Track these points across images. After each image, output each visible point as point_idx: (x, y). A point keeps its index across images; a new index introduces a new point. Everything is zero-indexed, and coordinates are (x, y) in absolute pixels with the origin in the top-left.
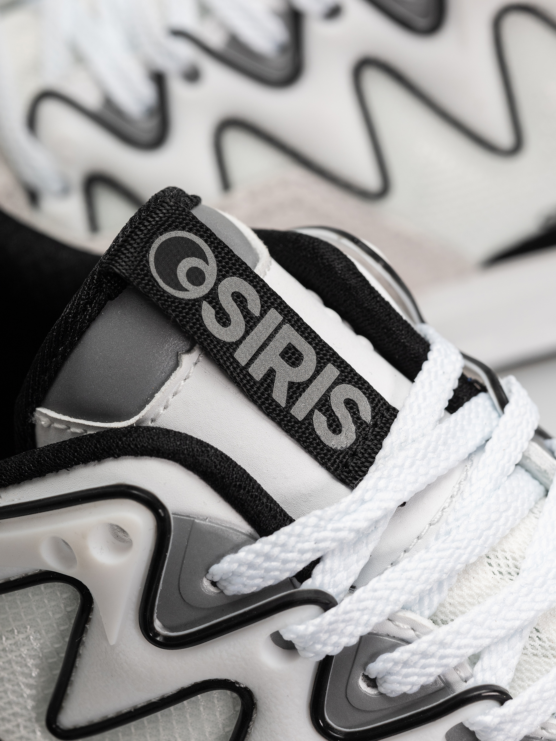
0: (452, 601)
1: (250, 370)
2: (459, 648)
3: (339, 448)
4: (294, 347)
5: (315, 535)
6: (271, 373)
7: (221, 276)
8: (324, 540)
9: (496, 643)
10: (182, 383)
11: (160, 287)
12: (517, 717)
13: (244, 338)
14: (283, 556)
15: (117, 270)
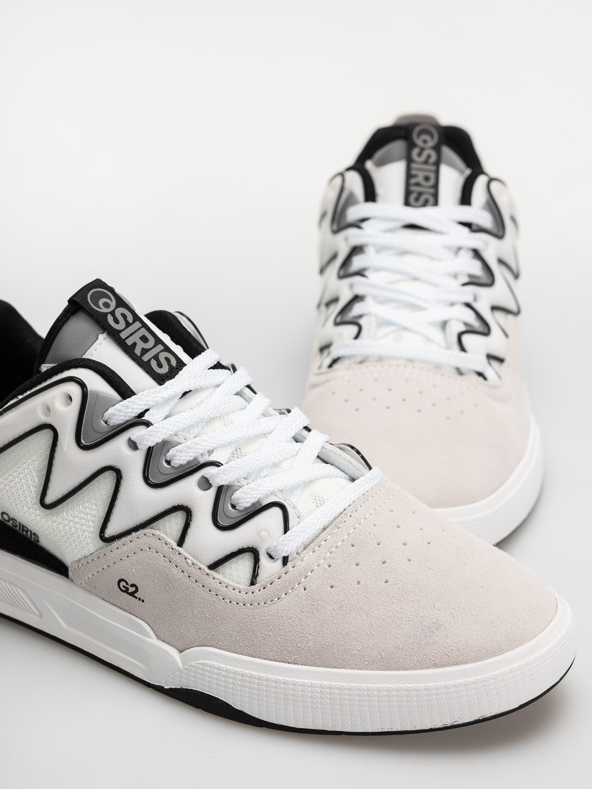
0: (203, 432)
1: (126, 341)
2: (203, 446)
3: (161, 373)
4: (146, 337)
5: (147, 399)
6: (135, 344)
7: (117, 307)
8: (149, 401)
9: (220, 447)
10: (99, 346)
11: (91, 306)
12: (226, 472)
13: (124, 329)
14: (133, 406)
15: (75, 299)
